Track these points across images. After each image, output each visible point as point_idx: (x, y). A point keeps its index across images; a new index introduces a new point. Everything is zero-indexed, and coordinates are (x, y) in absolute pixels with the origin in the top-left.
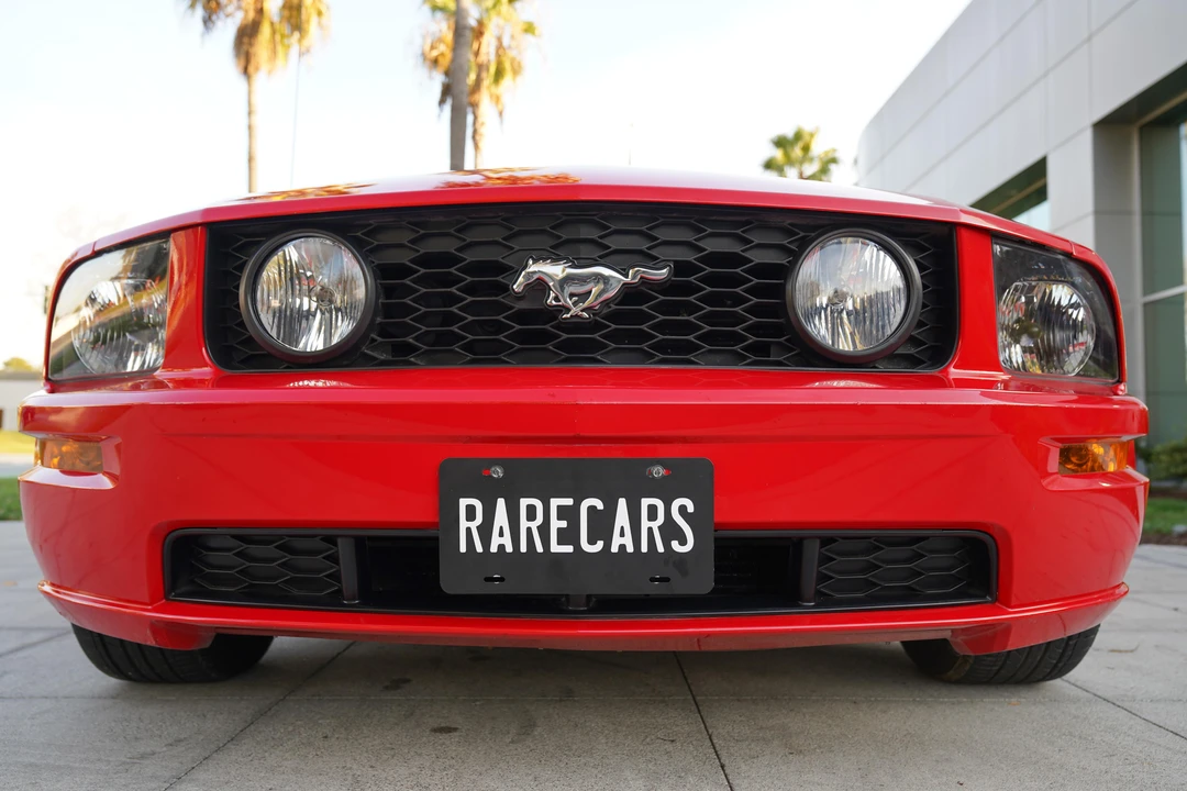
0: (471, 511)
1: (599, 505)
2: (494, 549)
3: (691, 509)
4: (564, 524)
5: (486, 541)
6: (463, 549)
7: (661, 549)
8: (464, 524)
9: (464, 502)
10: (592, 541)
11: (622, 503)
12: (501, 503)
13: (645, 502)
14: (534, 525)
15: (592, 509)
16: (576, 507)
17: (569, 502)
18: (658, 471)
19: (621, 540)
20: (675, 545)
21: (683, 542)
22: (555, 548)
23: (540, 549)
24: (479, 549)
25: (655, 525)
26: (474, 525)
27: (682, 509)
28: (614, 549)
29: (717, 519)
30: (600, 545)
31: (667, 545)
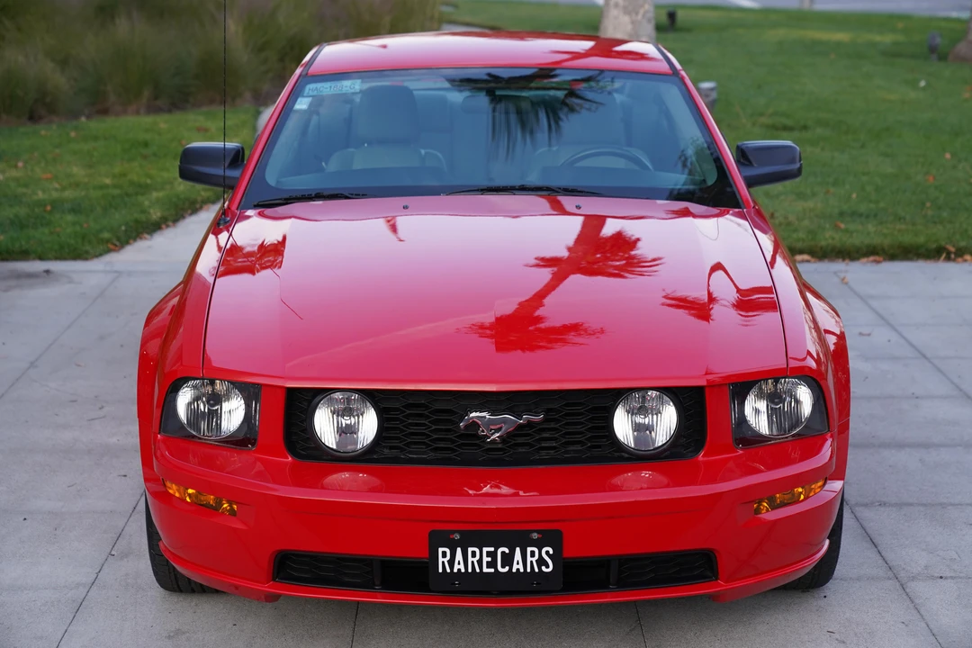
0: (444, 555)
1: (507, 551)
2: (455, 570)
3: (551, 552)
4: (489, 559)
5: (452, 566)
6: (440, 570)
7: (537, 570)
8: (441, 559)
9: (441, 550)
10: (503, 567)
11: (518, 550)
12: (459, 550)
13: (529, 549)
14: (475, 560)
15: (503, 553)
16: (496, 552)
17: (492, 549)
18: (535, 536)
19: (518, 566)
20: (544, 568)
21: (547, 567)
22: (485, 570)
23: (478, 570)
24: (448, 570)
25: (534, 560)
26: (446, 560)
27: (547, 553)
28: (514, 570)
29: (565, 556)
30: (507, 569)
31: (540, 568)
